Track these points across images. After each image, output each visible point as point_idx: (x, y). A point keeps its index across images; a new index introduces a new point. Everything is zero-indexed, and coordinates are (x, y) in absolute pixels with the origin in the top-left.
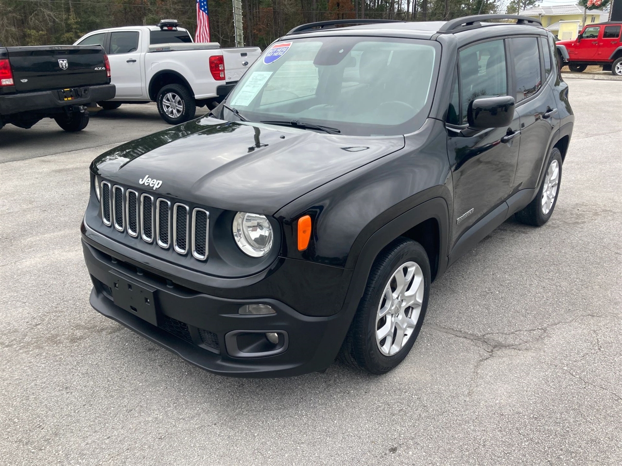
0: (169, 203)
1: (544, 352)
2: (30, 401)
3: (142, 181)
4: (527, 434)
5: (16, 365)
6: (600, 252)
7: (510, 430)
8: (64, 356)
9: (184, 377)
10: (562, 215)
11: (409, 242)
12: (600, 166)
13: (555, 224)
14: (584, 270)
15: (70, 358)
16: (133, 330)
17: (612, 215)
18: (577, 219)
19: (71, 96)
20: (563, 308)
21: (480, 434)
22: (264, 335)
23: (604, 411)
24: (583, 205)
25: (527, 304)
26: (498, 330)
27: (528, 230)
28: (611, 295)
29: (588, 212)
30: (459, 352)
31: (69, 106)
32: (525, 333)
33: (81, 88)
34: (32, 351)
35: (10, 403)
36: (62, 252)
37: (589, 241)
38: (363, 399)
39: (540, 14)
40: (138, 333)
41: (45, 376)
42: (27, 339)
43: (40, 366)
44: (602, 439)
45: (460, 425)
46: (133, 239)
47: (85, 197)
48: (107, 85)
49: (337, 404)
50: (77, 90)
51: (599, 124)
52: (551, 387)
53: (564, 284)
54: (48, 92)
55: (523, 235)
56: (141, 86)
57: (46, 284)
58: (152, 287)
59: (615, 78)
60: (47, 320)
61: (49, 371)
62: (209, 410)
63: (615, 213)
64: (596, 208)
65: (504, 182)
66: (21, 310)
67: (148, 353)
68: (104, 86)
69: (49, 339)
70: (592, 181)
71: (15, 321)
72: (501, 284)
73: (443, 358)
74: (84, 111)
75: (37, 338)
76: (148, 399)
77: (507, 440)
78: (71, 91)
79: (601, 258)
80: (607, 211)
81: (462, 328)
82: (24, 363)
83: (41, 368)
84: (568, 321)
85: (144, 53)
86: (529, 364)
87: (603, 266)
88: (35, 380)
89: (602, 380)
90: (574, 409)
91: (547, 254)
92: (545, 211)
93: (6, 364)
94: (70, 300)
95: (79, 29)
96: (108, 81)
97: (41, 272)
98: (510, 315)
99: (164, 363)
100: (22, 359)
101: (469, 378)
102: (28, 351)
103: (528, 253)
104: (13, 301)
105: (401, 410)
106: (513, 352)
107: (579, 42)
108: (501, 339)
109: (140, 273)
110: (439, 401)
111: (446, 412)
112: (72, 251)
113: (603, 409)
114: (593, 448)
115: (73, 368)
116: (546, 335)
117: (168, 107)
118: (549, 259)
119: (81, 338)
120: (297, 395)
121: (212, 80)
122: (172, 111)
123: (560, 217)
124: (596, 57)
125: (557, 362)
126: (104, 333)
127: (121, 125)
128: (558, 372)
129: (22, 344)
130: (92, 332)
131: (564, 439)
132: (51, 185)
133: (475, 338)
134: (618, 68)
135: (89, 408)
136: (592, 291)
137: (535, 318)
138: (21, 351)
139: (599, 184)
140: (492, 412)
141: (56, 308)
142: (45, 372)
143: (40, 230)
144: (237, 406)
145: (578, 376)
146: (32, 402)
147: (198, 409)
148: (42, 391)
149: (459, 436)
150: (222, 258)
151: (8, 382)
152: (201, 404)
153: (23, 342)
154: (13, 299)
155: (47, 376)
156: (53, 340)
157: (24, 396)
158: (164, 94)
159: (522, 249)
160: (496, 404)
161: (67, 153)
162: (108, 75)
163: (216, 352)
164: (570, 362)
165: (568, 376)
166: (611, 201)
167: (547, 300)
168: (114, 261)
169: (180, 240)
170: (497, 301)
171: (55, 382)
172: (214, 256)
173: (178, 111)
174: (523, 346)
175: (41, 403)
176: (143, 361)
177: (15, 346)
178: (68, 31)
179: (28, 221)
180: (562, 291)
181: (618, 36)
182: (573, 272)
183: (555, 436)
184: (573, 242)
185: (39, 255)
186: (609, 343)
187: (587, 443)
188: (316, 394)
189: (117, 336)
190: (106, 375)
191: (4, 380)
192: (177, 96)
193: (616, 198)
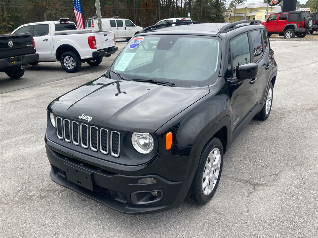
0: (97, 128)
1: (279, 186)
2: (25, 234)
3: (81, 117)
4: (279, 230)
5: (13, 214)
6: (295, 132)
7: (270, 228)
8: (38, 207)
9: (104, 214)
10: (274, 114)
11: (214, 139)
12: (287, 87)
13: (271, 119)
14: (289, 142)
15: (41, 208)
16: (72, 190)
17: (297, 113)
18: (281, 116)
19: (15, 61)
20: (283, 163)
21: (257, 232)
22: (150, 193)
23: (312, 215)
24: (282, 108)
25: (266, 162)
26: (255, 176)
27: (259, 122)
28: (304, 154)
29: (285, 112)
30: (238, 190)
31: (15, 66)
32: (268, 177)
33: (20, 56)
34: (20, 206)
35: (15, 236)
36: (24, 148)
37: (289, 127)
38: (197, 218)
39: (246, 8)
40: (75, 191)
41: (30, 219)
42: (16, 199)
43: (27, 214)
44: (313, 229)
45: (246, 228)
46: (76, 146)
47: (30, 116)
48: (34, 54)
49: (185, 222)
50: (18, 57)
51: (282, 65)
52: (285, 205)
53: (282, 150)
54: (3, 59)
55: (258, 125)
56: (52, 53)
57: (20, 167)
58: (90, 171)
59: (286, 40)
60: (24, 187)
61: (32, 216)
62: (121, 231)
63: (298, 111)
64: (289, 109)
65: (248, 101)
66: (9, 183)
67: (83, 202)
68: (32, 54)
69: (28, 198)
70: (284, 95)
71: (7, 189)
72: (252, 152)
73: (231, 193)
74: (23, 68)
75: (21, 198)
76: (88, 228)
77: (270, 234)
78: (15, 58)
79: (296, 136)
80: (294, 110)
81: (238, 177)
82: (17, 213)
83: (27, 215)
84: (287, 169)
85: (52, 36)
86: (273, 193)
87: (298, 140)
88: (25, 222)
89: (308, 199)
90: (298, 215)
91: (271, 135)
92: (267, 113)
93: (8, 214)
94: (35, 175)
95: (9, 20)
96: (35, 52)
97: (15, 161)
98: (259, 168)
99: (93, 207)
100: (16, 210)
101: (246, 203)
102: (18, 206)
103: (261, 135)
104: (3, 178)
105: (217, 223)
106: (264, 188)
107: (268, 23)
108: (257, 181)
109: (81, 164)
110: (234, 216)
111: (238, 222)
112: (30, 147)
113: (311, 214)
114: (310, 234)
115: (44, 214)
116: (278, 177)
117: (66, 63)
118: (272, 137)
119: (45, 196)
120: (164, 219)
121: (90, 49)
122: (69, 66)
123: (273, 115)
124: (276, 30)
125: (285, 191)
126: (57, 192)
127: (41, 74)
128: (287, 196)
129: (14, 202)
130: (50, 193)
131: (296, 231)
132: (10, 110)
133: (245, 181)
134: (287, 35)
135: (58, 235)
136: (295, 153)
137: (271, 169)
138: (14, 206)
139: (288, 96)
140: (260, 220)
141: (28, 180)
142: (30, 217)
143: (10, 136)
144: (135, 227)
145: (297, 198)
146: (26, 234)
147: (115, 231)
148: (31, 228)
149: (247, 234)
150: (128, 155)
151: (11, 224)
152: (116, 228)
153: (14, 201)
154: (3, 177)
155: (31, 220)
156: (30, 198)
157: (21, 232)
158: (64, 57)
159: (258, 133)
160: (261, 216)
161: (15, 91)
162: (34, 48)
163: (125, 202)
164: (292, 191)
165: (292, 198)
166: (295, 105)
167: (275, 159)
168: (66, 158)
169: (104, 147)
170: (252, 161)
171: (37, 223)
172: (123, 155)
173: (72, 66)
174: (268, 184)
175: (31, 235)
176: (81, 207)
177: (10, 204)
178: (3, 22)
179: (2, 131)
180: (281, 154)
181: (286, 19)
182: (284, 143)
183: (291, 230)
184: (282, 128)
185: (12, 151)
186: (308, 180)
187: (307, 232)
188: (173, 218)
189: (65, 194)
190: (63, 216)
191: (8, 224)
192: (71, 58)
193: (297, 104)
